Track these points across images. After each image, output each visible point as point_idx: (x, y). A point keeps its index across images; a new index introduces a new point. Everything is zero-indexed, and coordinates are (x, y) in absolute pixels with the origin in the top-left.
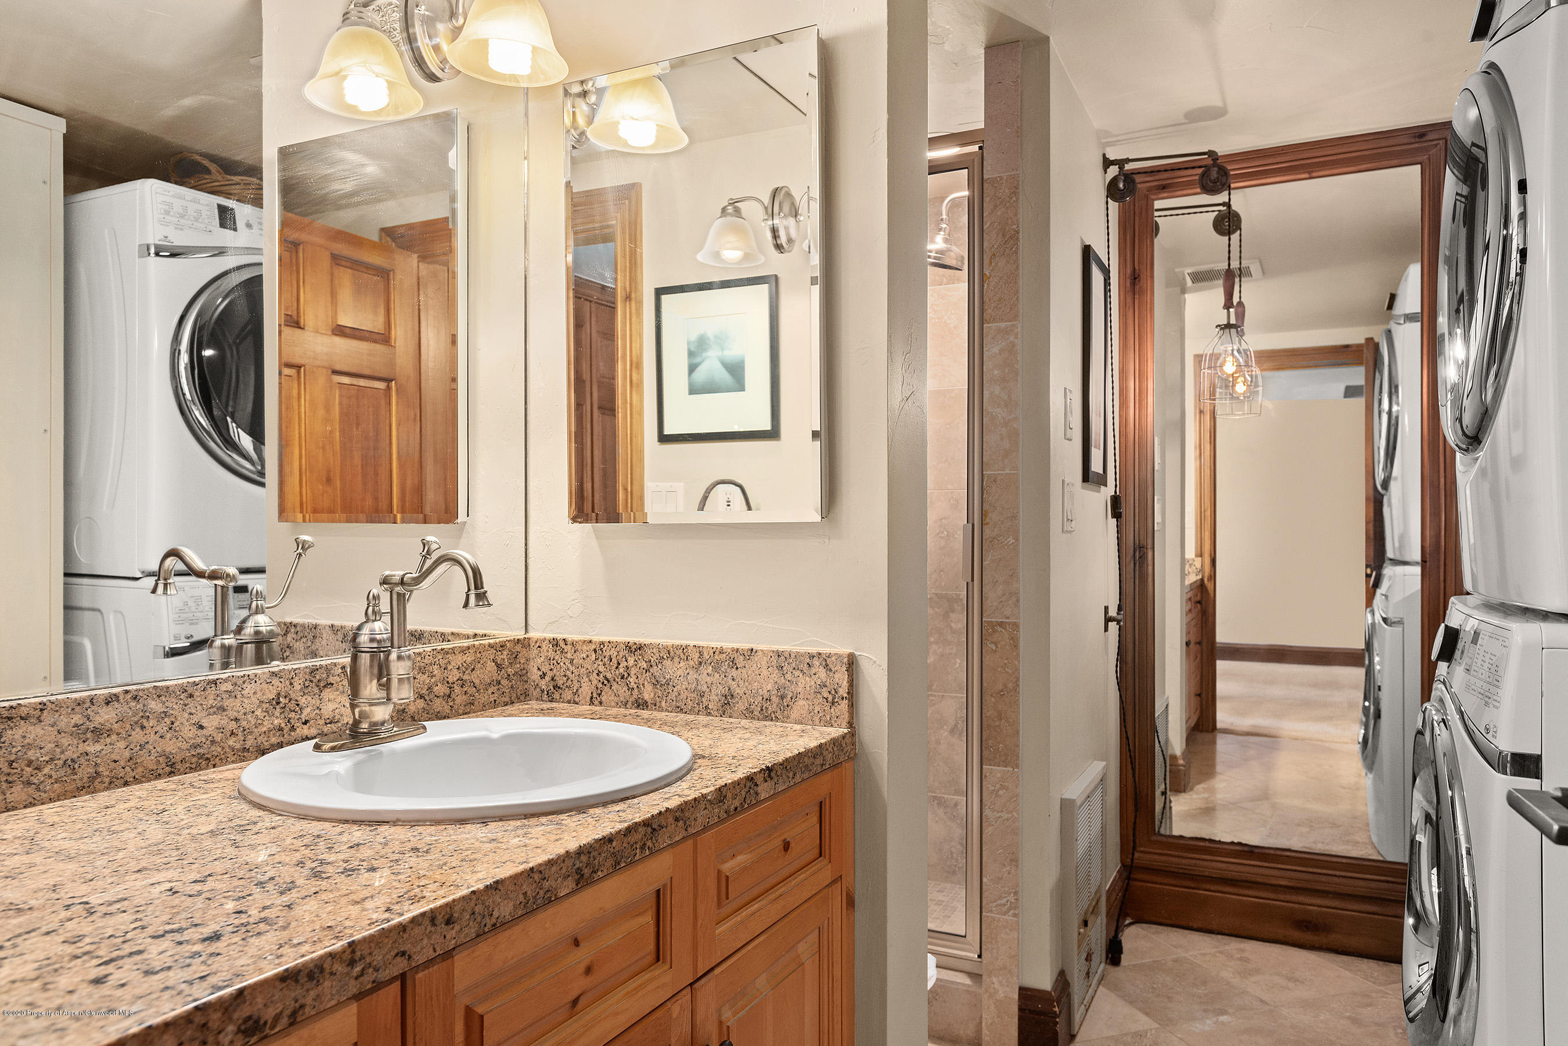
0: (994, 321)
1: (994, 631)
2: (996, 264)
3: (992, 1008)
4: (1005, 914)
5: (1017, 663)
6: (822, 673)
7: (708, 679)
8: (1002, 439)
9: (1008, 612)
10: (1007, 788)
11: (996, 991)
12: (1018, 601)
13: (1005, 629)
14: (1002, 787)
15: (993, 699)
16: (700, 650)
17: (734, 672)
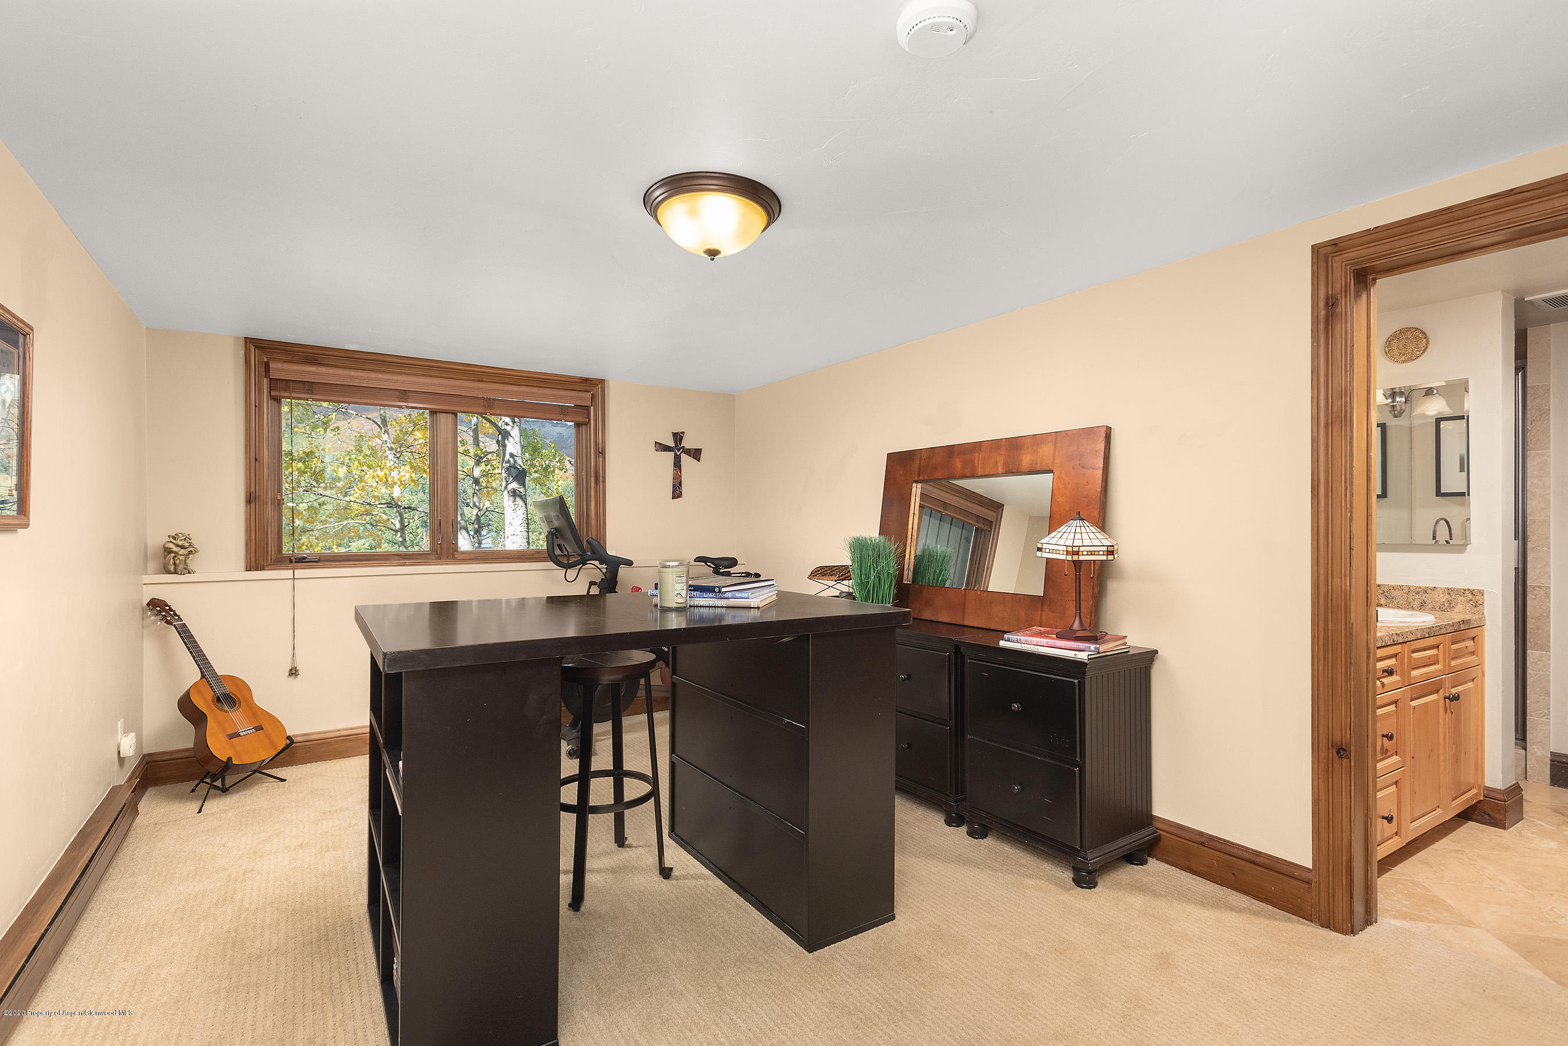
0: (1534, 450)
1: (1535, 590)
2: (1535, 424)
3: (1534, 760)
4: (1541, 718)
5: (1548, 604)
6: (1470, 596)
7: (1413, 597)
8: (1539, 503)
9: (1543, 581)
10: (1542, 661)
11: (1536, 752)
12: (1550, 576)
13: (1541, 589)
14: (1539, 661)
15: (1533, 621)
16: (1409, 587)
17: (1426, 595)
